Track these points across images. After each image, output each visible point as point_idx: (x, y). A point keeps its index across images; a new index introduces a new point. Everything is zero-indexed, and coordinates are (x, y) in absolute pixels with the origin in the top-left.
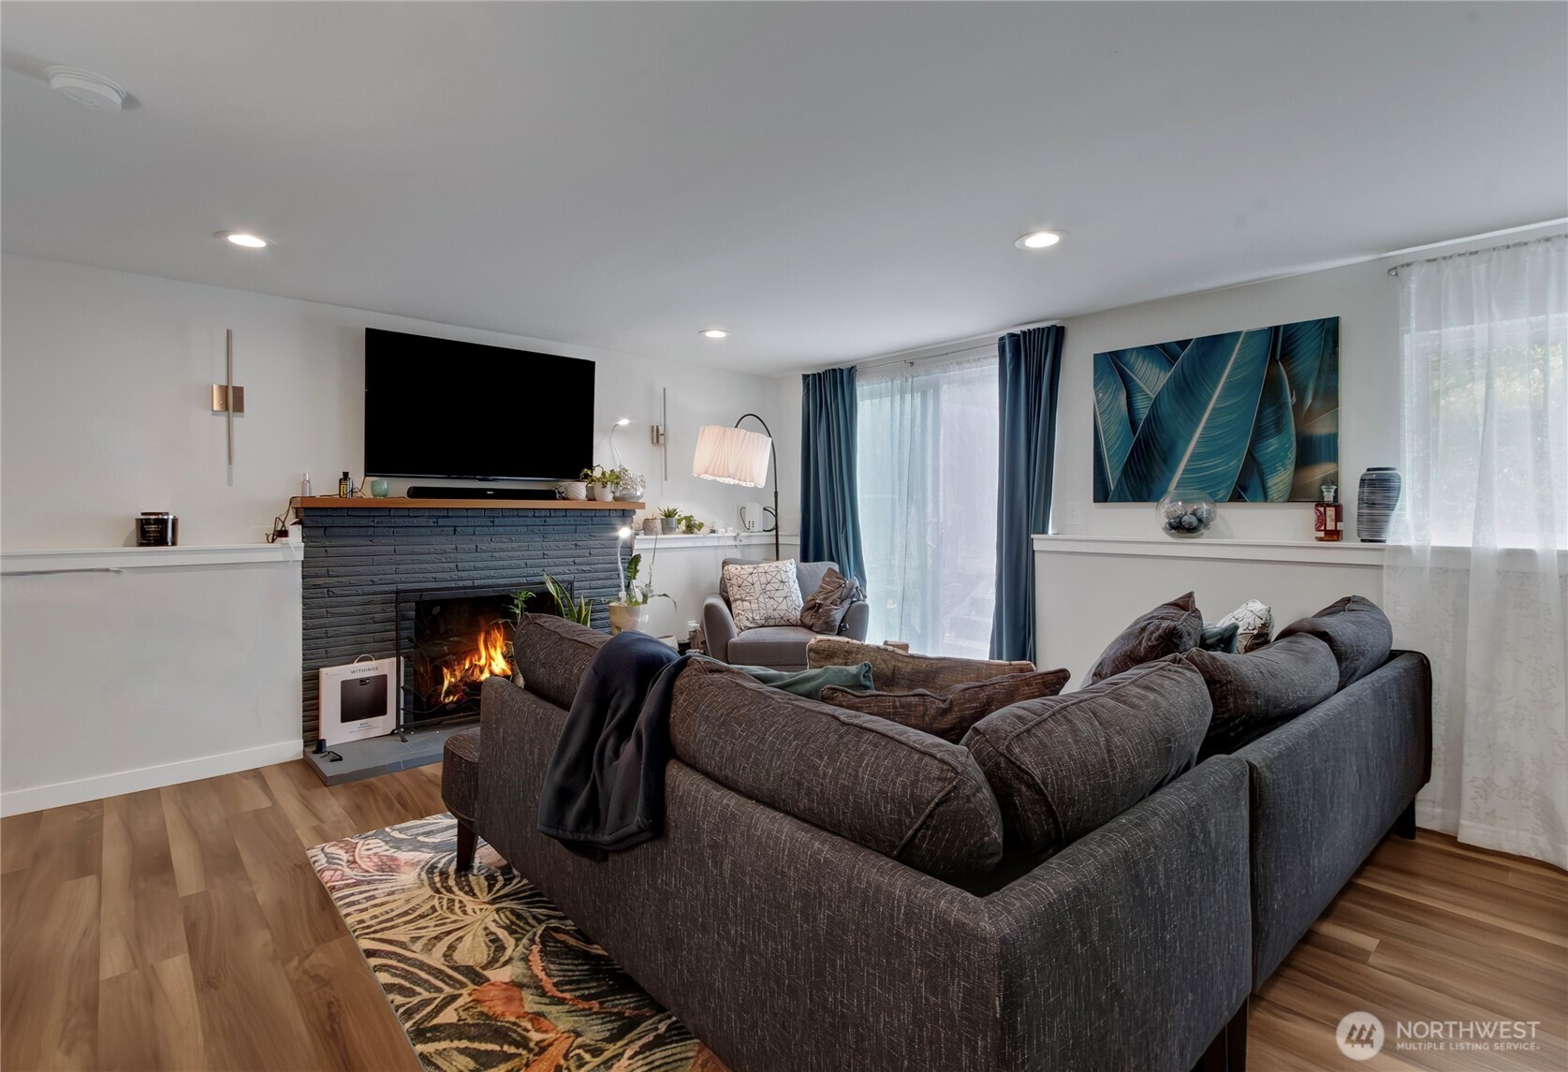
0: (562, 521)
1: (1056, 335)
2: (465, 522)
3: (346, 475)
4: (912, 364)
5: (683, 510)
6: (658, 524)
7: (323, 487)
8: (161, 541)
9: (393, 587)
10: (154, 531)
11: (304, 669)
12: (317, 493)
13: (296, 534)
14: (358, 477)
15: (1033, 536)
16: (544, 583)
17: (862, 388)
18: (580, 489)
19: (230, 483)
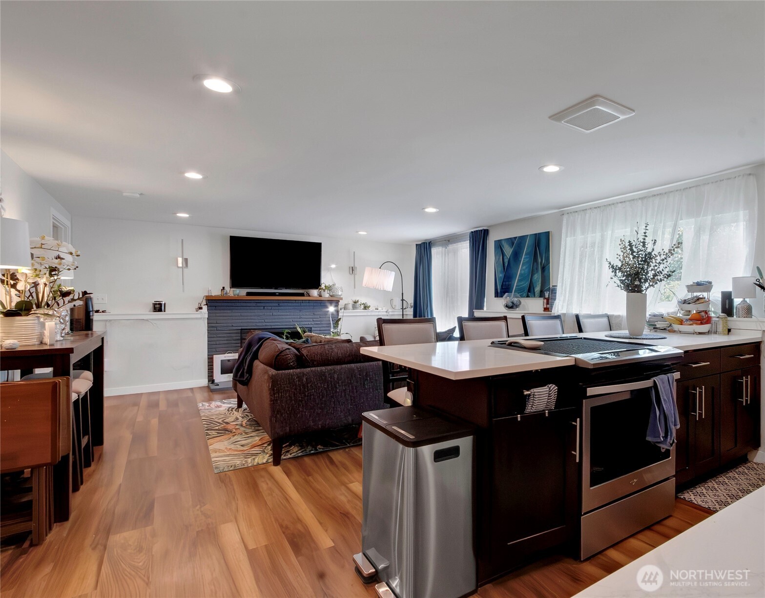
0: (308, 304)
1: (485, 233)
2: (267, 304)
3: (224, 288)
4: (449, 241)
5: (362, 300)
6: (350, 306)
7: (216, 292)
8: (160, 310)
9: (240, 328)
10: (158, 307)
11: (208, 355)
12: (213, 294)
13: (205, 308)
14: (228, 288)
15: (474, 310)
16: (296, 328)
17: (434, 251)
18: (314, 293)
19: (183, 291)
